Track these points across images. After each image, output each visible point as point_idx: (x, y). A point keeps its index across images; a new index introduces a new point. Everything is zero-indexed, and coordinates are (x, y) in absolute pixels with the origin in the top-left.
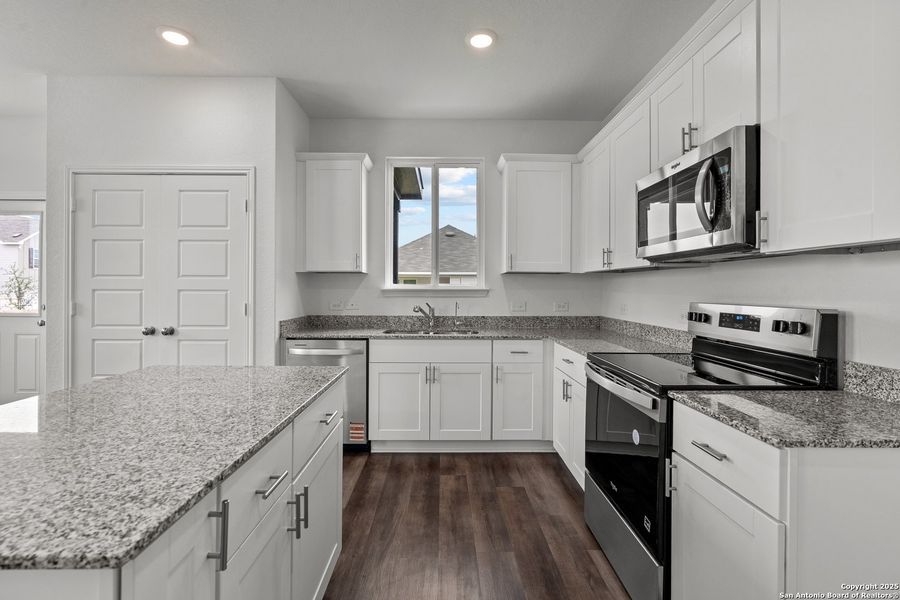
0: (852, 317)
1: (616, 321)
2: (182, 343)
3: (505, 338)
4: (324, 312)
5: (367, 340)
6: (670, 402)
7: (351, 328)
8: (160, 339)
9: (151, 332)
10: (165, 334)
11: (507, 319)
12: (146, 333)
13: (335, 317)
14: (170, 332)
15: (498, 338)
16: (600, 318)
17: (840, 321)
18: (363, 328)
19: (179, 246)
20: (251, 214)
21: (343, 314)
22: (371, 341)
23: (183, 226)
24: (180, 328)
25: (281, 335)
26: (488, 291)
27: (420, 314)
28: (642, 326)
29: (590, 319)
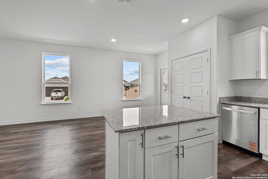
2: (191, 101)
4: (244, 95)
5: (259, 108)
8: (186, 99)
9: (185, 97)
10: (187, 98)
12: (184, 98)
14: (189, 98)
20: (209, 63)
21: (254, 96)
22: (261, 109)
23: (192, 69)
24: (191, 97)
25: (220, 102)
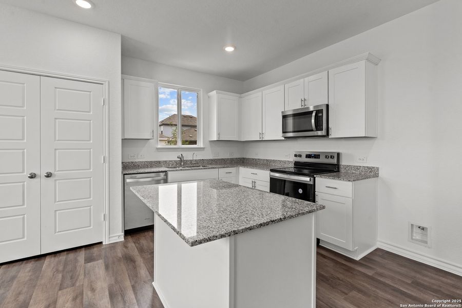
0: (342, 154)
1: (253, 159)
2: (57, 181)
3: (224, 167)
5: (166, 172)
6: (314, 178)
7: (141, 168)
8: (42, 181)
9: (34, 176)
10: (46, 176)
11: (212, 160)
12: (30, 177)
13: (132, 162)
14: (50, 175)
15: (221, 168)
16: (243, 158)
17: (340, 155)
18: (148, 167)
19: (55, 122)
20: (107, 106)
21: (137, 160)
22: (169, 172)
23: (60, 110)
24: (56, 173)
26: (204, 148)
27: (179, 159)
28: (267, 160)
29: (240, 159)
